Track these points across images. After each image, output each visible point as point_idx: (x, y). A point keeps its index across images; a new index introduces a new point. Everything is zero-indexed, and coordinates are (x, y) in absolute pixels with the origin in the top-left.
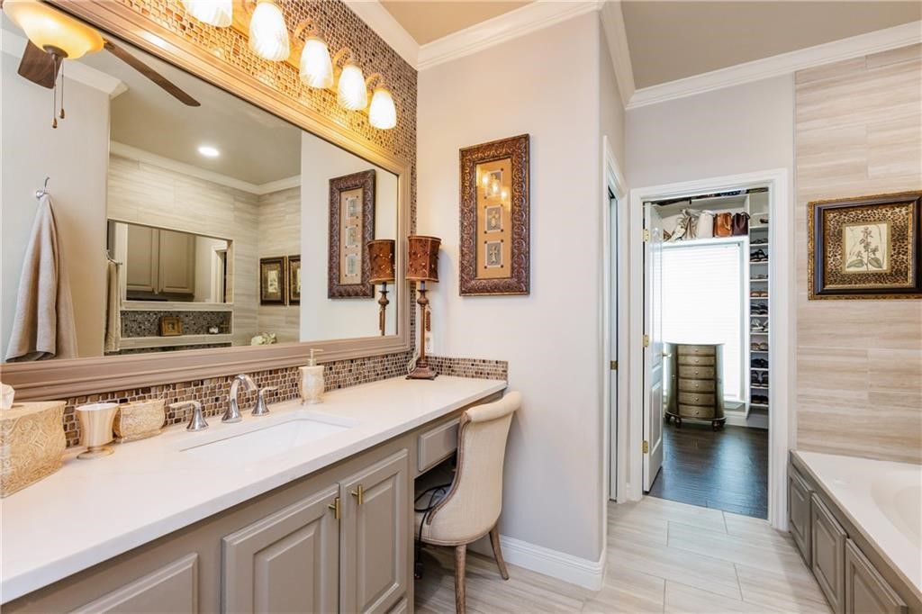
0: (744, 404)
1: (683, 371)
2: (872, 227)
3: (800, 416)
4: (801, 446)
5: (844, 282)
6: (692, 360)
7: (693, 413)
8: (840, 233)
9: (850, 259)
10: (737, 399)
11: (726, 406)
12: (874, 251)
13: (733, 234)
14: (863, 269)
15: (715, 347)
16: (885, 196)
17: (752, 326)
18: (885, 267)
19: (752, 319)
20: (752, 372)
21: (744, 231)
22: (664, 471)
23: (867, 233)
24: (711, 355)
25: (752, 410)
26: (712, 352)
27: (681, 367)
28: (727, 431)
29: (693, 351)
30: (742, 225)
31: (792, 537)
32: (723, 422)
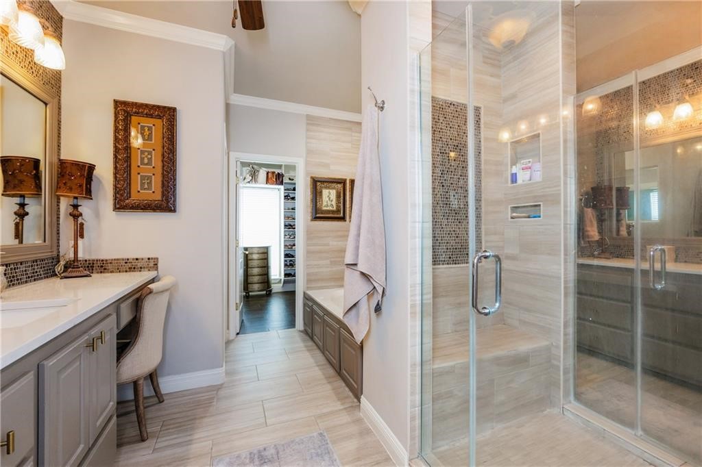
0: (281, 280)
1: (251, 263)
2: (331, 191)
3: (308, 274)
4: (308, 288)
5: (322, 213)
6: (255, 256)
7: (256, 289)
8: (321, 192)
9: (325, 204)
10: (278, 277)
11: (273, 282)
12: (332, 201)
13: (277, 184)
14: (328, 208)
15: (267, 248)
16: (335, 179)
17: (285, 235)
18: (335, 208)
19: (285, 231)
20: (285, 261)
21: (282, 183)
22: (245, 321)
23: (330, 193)
24: (265, 253)
25: (285, 282)
26: (266, 251)
27: (249, 262)
28: (273, 295)
29: (255, 251)
30: (281, 179)
31: (305, 332)
32: (271, 291)
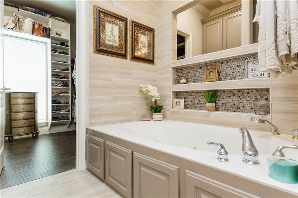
0: (48, 123)
2: (114, 26)
3: (91, 109)
4: (91, 124)
6: (20, 101)
7: (21, 133)
8: (104, 25)
10: (45, 121)
11: (39, 125)
12: (114, 37)
13: (43, 36)
14: (111, 43)
15: (34, 94)
16: (118, 15)
17: (52, 84)
18: (117, 45)
19: (52, 80)
20: (53, 106)
21: (48, 36)
23: (113, 29)
24: (31, 98)
25: (53, 125)
26: (32, 96)
27: (13, 107)
28: (40, 137)
29: (20, 96)
30: (48, 33)
32: (37, 134)
